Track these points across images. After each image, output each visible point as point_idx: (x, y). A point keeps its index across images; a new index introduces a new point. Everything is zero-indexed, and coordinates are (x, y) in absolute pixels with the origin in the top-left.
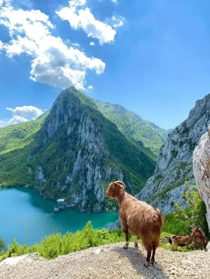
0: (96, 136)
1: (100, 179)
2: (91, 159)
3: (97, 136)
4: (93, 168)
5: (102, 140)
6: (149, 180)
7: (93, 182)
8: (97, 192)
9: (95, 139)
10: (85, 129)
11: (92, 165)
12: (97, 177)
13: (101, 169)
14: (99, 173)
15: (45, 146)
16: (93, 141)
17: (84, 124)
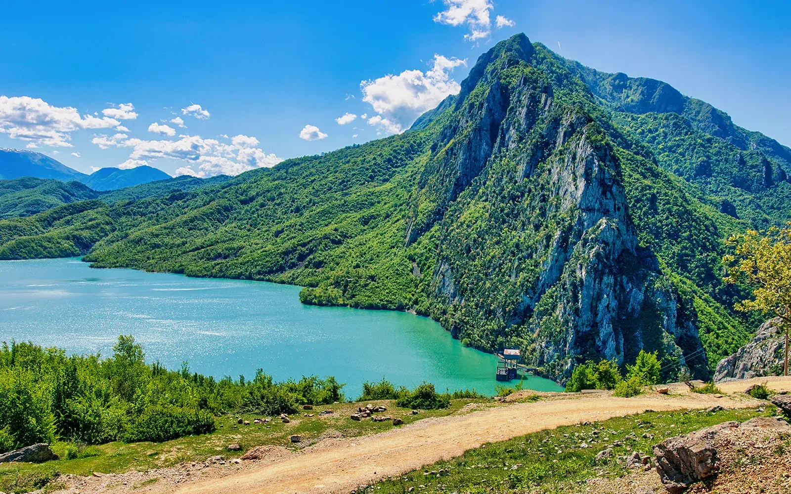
0: (604, 193)
1: (613, 310)
2: (591, 256)
3: (609, 195)
4: (597, 280)
5: (620, 205)
6: (765, 326)
7: (596, 315)
8: (604, 343)
9: (601, 203)
10: (574, 173)
11: (595, 274)
12: (606, 304)
13: (615, 285)
14: (611, 294)
15: (452, 211)
16: (596, 208)
17: (567, 158)
